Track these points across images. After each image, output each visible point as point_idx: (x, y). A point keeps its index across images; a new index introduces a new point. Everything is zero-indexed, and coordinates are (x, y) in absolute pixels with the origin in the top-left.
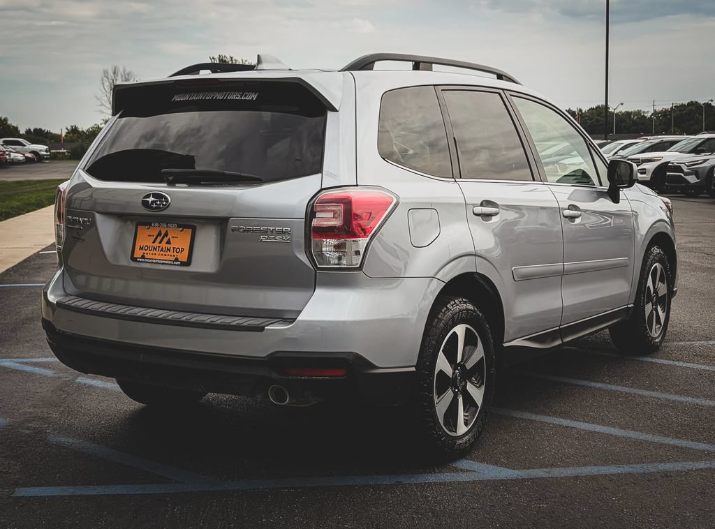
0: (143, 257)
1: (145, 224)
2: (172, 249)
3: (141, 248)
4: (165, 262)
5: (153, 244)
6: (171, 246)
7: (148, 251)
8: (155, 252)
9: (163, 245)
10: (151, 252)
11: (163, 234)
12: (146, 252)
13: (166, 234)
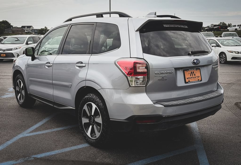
0: (189, 81)
1: (186, 70)
2: (196, 77)
3: (187, 79)
4: (196, 81)
5: (191, 77)
6: (196, 76)
7: (190, 79)
8: (192, 79)
9: (194, 76)
10: (191, 79)
11: (192, 72)
12: (189, 79)
13: (193, 73)
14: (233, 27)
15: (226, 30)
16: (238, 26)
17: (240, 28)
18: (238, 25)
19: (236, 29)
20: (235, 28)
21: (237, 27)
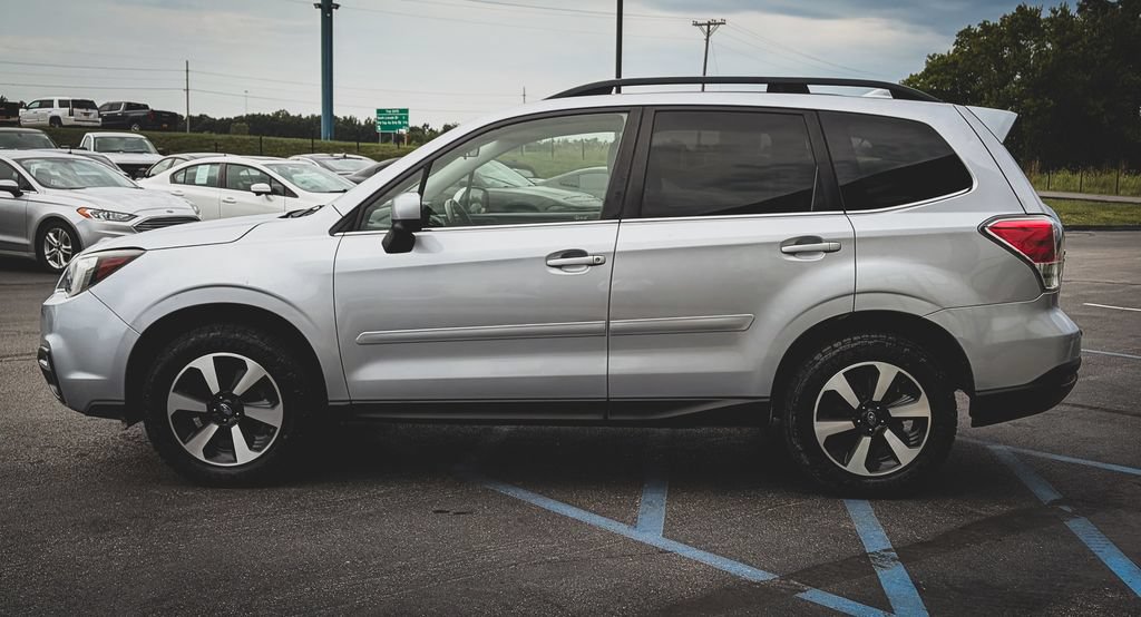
14: (40, 107)
15: (12, 119)
16: (63, 104)
17: (71, 114)
18: (60, 101)
19: (55, 120)
20: (49, 115)
21: (57, 111)
